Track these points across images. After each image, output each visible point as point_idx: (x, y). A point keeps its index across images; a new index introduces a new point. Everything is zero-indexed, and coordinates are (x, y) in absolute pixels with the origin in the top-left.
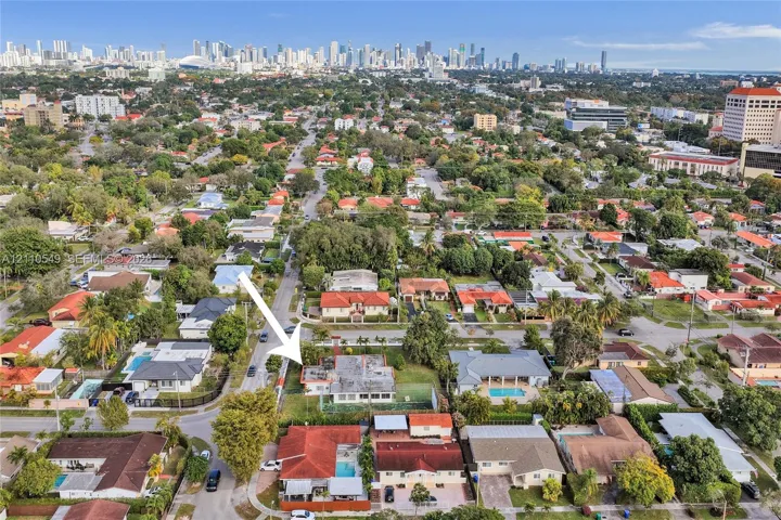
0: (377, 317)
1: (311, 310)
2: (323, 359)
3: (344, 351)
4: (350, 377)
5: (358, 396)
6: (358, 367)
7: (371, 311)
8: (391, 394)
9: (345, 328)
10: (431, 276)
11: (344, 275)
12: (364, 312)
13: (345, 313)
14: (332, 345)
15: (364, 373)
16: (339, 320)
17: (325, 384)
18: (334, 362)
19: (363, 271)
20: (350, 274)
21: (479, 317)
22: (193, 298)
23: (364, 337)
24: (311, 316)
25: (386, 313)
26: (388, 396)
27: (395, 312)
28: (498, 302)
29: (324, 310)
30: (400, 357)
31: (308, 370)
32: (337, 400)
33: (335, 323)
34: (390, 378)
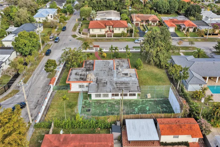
0: (121, 34)
1: (84, 30)
2: (86, 62)
3: (101, 56)
4: (104, 78)
5: (110, 94)
6: (110, 69)
7: (117, 31)
8: (137, 93)
9: (102, 40)
10: (147, 13)
11: (103, 13)
12: (113, 31)
13: (103, 32)
14: (94, 51)
15: (115, 75)
16: (99, 36)
17: (85, 84)
18: (93, 65)
19: (112, 11)
20: (106, 12)
21: (178, 34)
22: (19, 24)
23: (114, 46)
24: (83, 34)
25: (126, 32)
26: (134, 95)
27: (131, 31)
28: (189, 25)
29: (91, 30)
30: (139, 61)
31: (74, 72)
32: (94, 97)
33: (97, 38)
34: (134, 79)
